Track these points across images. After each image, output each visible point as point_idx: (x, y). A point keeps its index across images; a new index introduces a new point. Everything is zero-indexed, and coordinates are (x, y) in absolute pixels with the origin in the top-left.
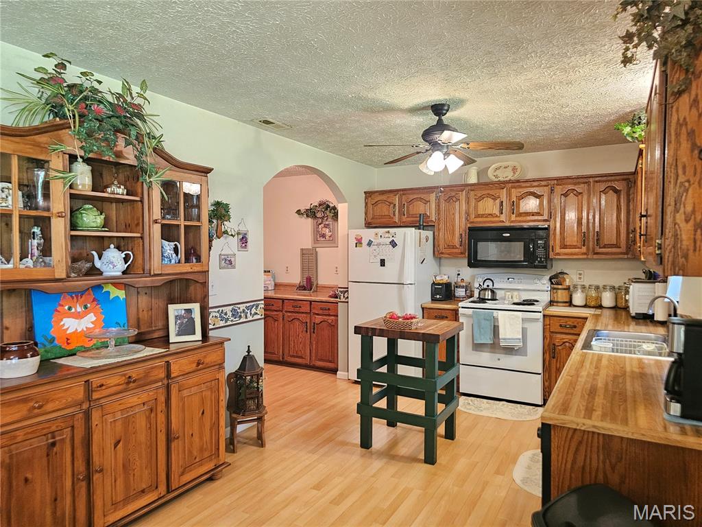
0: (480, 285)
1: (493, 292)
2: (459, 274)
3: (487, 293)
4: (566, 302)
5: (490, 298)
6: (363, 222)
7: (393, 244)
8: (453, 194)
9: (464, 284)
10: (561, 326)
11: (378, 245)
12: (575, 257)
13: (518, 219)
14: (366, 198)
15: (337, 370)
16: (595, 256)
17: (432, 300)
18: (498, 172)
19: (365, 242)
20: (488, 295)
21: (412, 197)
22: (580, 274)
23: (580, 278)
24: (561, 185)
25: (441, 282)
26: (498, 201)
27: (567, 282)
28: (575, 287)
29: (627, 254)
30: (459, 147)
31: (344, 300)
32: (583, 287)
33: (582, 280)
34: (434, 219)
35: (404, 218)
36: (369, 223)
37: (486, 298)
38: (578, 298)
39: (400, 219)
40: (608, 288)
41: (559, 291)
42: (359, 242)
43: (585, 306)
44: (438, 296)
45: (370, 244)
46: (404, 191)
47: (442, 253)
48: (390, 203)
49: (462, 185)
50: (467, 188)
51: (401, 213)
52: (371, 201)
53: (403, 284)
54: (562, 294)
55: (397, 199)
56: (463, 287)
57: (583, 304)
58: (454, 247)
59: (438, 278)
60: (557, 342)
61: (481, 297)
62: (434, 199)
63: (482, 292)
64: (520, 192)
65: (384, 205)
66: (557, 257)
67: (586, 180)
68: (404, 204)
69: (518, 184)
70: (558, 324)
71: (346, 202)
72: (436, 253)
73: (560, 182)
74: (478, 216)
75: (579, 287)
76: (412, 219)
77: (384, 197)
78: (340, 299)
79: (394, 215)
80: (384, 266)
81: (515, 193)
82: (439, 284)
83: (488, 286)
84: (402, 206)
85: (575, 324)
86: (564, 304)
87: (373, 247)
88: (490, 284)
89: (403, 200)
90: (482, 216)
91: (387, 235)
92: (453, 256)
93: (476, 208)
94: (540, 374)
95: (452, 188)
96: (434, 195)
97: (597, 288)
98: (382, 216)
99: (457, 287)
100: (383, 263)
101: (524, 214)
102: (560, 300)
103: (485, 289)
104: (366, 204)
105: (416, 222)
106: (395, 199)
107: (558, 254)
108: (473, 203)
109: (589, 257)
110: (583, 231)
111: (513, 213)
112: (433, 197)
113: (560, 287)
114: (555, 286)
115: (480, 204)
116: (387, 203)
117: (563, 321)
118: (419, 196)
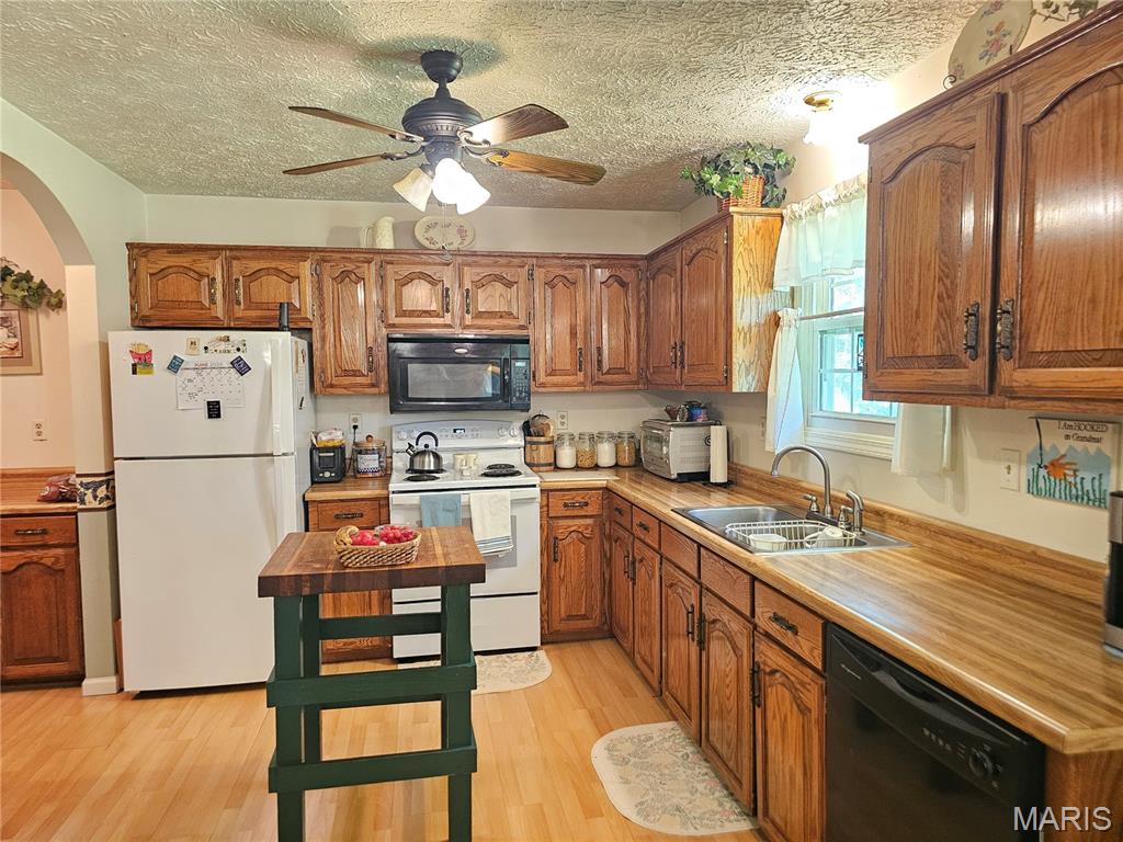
0: (410, 446)
1: (437, 457)
2: (355, 427)
3: (427, 459)
4: (550, 465)
5: (432, 468)
6: (126, 315)
7: (241, 367)
8: (350, 267)
9: (375, 446)
10: (566, 505)
11: (199, 368)
12: (567, 389)
13: (479, 322)
14: (131, 259)
15: (83, 677)
16: (596, 388)
17: (313, 482)
18: (432, 233)
19: (160, 361)
20: (429, 463)
21: (255, 265)
22: (563, 417)
23: (563, 423)
24: (543, 267)
25: (330, 444)
26: (439, 286)
27: (551, 433)
28: (560, 437)
29: (637, 383)
30: (483, 158)
31: (95, 504)
32: (572, 438)
33: (565, 427)
34: (310, 316)
35: (240, 311)
36: (146, 318)
37: (426, 468)
38: (566, 457)
39: (229, 311)
40: (606, 436)
41: (542, 446)
42: (142, 362)
43: (577, 468)
44: (327, 474)
45: (175, 365)
46: (235, 252)
47: (332, 386)
48: (201, 276)
49: (368, 251)
50: (378, 258)
51: (231, 300)
52: (145, 267)
53: (272, 455)
54: (545, 451)
55: (219, 267)
56: (372, 451)
57: (572, 465)
58: (356, 373)
59: (324, 437)
60: (560, 534)
61: (417, 467)
62: (308, 273)
63: (417, 459)
64: (478, 274)
65: (182, 278)
66: (540, 390)
67: (578, 262)
68: (237, 280)
69: (474, 259)
70: (561, 503)
71: (91, 262)
72: (318, 385)
73: (541, 262)
74: (402, 313)
75: (567, 437)
76: (259, 313)
77: (184, 260)
78: (83, 502)
79: (213, 301)
80: (219, 416)
81: (470, 275)
82: (327, 449)
83: (426, 446)
84: (230, 284)
85: (587, 499)
86: (548, 468)
87: (182, 375)
88: (431, 443)
89: (235, 270)
90: (411, 314)
91: (223, 346)
92: (354, 392)
93: (398, 297)
94: (536, 593)
95: (348, 255)
96: (307, 264)
97: (592, 438)
98: (178, 304)
99: (360, 452)
100: (214, 410)
101: (487, 315)
102: (542, 462)
103: (422, 453)
104: (134, 273)
105: (273, 319)
106: (214, 266)
107: (543, 385)
108: (391, 287)
109: (587, 388)
110: (579, 347)
111: (468, 312)
112: (306, 269)
113: (542, 439)
114: (535, 439)
115: (407, 290)
116: (192, 274)
117: (568, 498)
118: (273, 266)
